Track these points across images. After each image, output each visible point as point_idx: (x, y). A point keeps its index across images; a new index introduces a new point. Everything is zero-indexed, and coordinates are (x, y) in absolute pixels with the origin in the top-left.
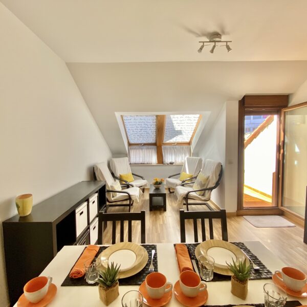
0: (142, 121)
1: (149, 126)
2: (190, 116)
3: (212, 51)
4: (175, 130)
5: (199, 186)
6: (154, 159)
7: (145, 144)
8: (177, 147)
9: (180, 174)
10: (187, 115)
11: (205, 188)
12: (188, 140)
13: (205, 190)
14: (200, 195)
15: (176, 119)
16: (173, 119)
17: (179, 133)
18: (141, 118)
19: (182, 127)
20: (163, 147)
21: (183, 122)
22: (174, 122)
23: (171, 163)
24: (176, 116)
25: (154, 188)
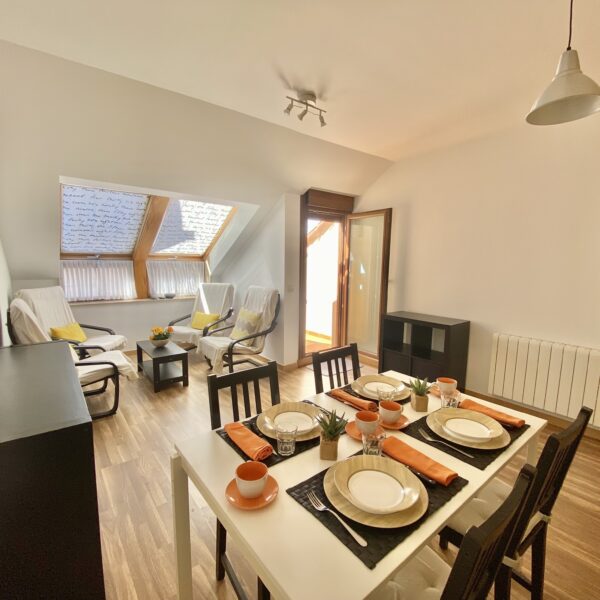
0: (111, 203)
1: (127, 216)
2: (216, 206)
3: (301, 117)
4: (181, 230)
5: (245, 331)
6: (128, 290)
7: (103, 256)
8: (180, 263)
9: (190, 316)
10: (212, 205)
11: (255, 333)
12: (200, 252)
13: (255, 336)
14: (248, 345)
15: (189, 209)
16: (184, 209)
17: (190, 236)
18: (112, 196)
19: (197, 225)
20: (147, 263)
21: (201, 216)
22: (183, 214)
23: (169, 297)
24: (190, 203)
25: (154, 347)
